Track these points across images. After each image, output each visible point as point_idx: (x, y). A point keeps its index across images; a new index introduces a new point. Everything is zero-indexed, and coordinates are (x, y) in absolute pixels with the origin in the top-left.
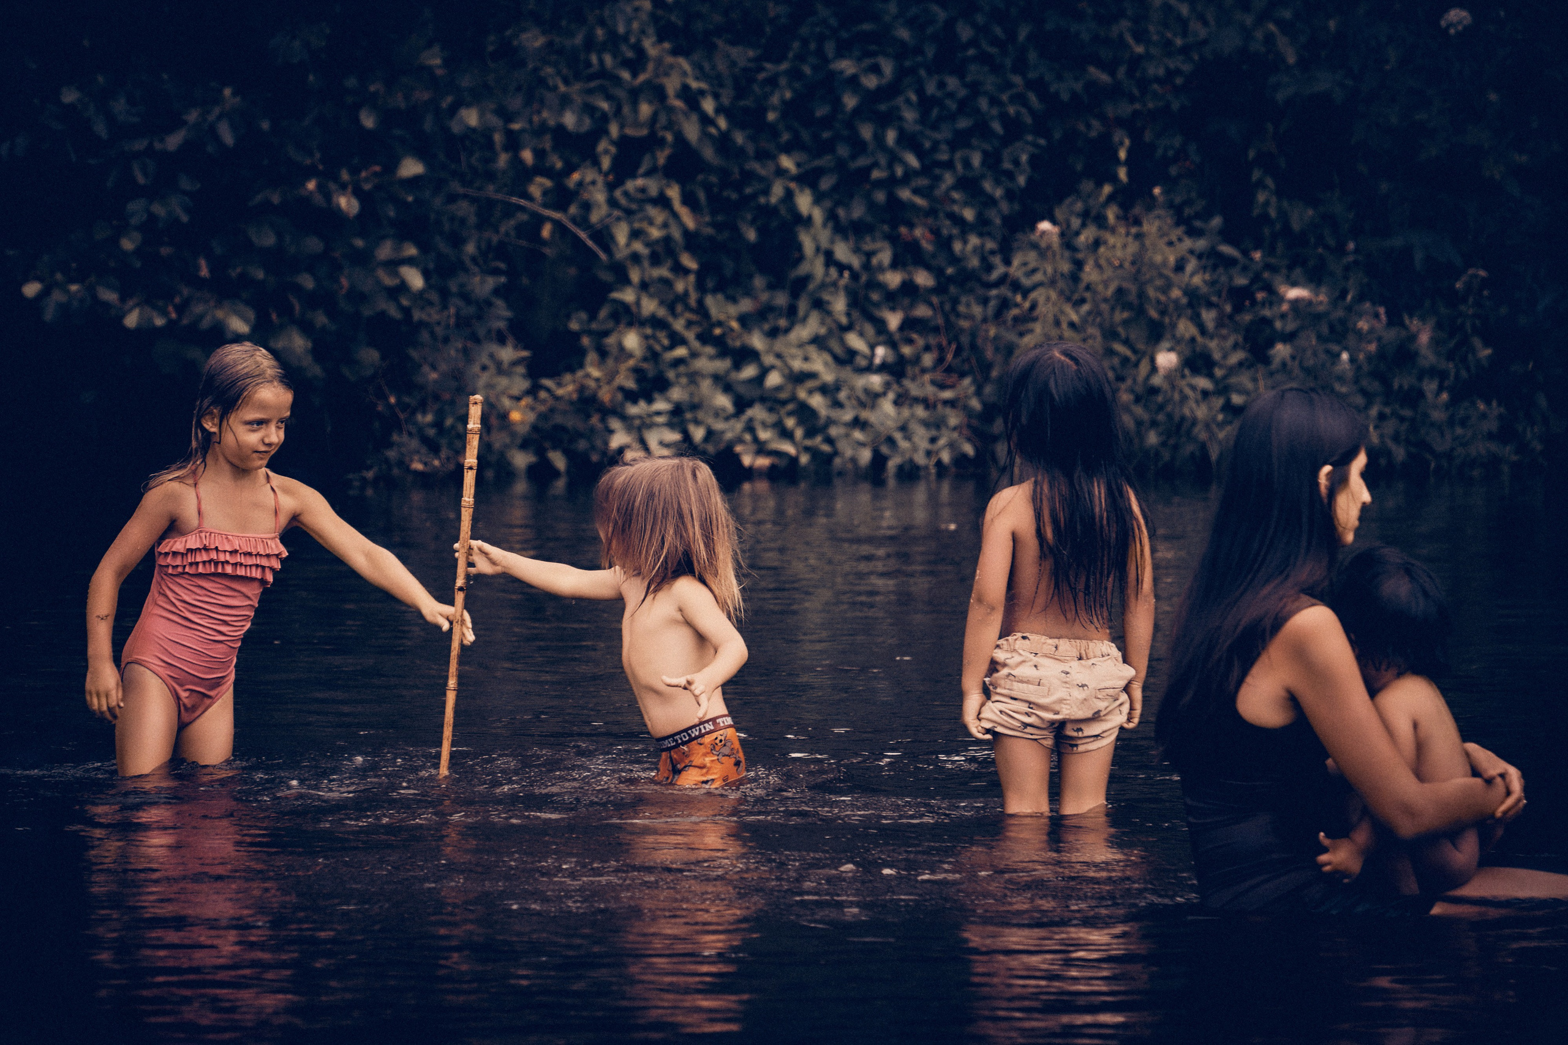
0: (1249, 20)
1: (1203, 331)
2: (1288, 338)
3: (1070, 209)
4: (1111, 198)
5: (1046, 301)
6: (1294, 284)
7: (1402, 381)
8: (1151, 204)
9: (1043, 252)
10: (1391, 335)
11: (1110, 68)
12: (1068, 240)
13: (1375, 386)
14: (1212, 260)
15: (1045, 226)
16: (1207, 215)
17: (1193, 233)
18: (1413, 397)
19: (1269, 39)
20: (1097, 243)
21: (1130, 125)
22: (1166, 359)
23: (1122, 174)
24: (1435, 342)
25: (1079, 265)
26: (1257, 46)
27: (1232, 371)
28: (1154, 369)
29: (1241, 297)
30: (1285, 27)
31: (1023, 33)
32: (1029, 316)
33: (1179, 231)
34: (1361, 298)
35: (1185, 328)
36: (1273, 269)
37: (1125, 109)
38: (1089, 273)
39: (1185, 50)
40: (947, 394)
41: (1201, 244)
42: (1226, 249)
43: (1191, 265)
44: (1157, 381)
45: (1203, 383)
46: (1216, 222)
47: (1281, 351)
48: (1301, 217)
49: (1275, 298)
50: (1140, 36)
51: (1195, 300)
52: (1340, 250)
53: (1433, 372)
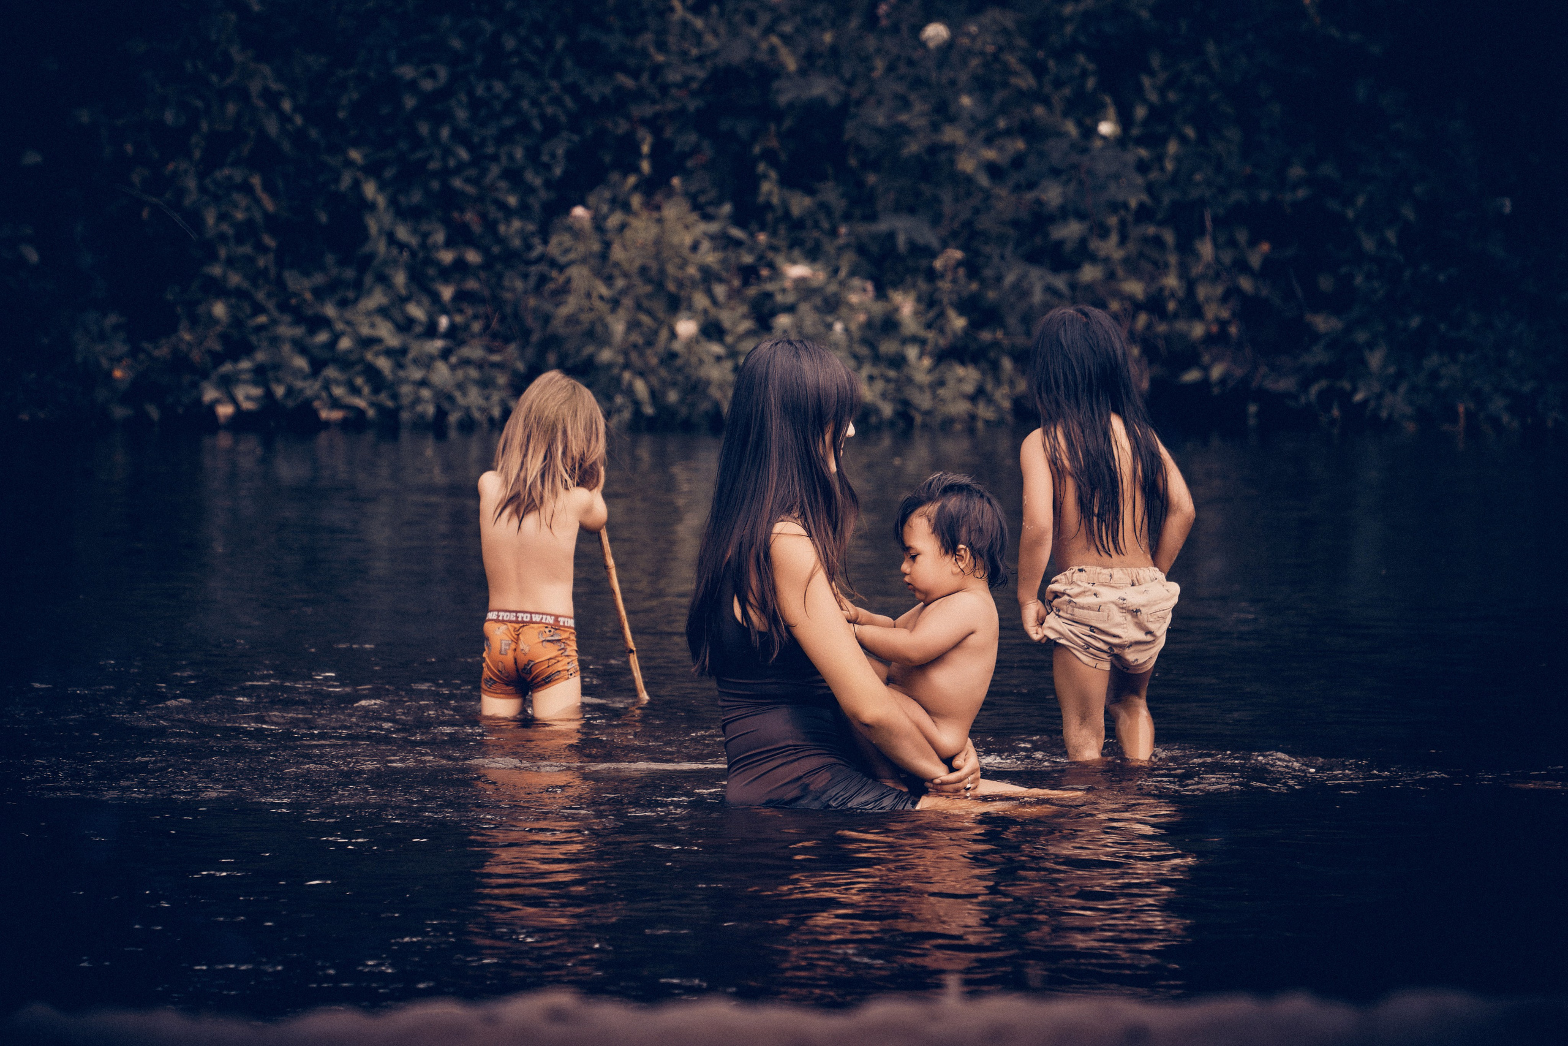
0: (754, 33)
1: (714, 302)
2: (790, 309)
3: (600, 196)
4: (636, 188)
5: (579, 275)
6: (794, 262)
7: (888, 347)
8: (670, 193)
9: (576, 233)
10: (878, 308)
11: (635, 74)
12: (598, 224)
13: (864, 351)
14: (724, 242)
15: (579, 211)
16: (718, 202)
17: (707, 217)
18: (898, 362)
19: (773, 50)
20: (623, 227)
21: (653, 124)
22: (686, 327)
23: (645, 166)
24: (916, 313)
25: (607, 245)
26: (762, 56)
27: (742, 337)
28: (673, 335)
29: (749, 274)
30: (786, 39)
31: (560, 42)
32: (565, 290)
33: (694, 217)
34: (852, 273)
35: (701, 301)
36: (774, 248)
37: (647, 110)
38: (618, 253)
39: (700, 59)
40: (496, 358)
41: (714, 227)
42: (737, 233)
43: (705, 245)
44: (677, 346)
45: (717, 349)
46: (727, 208)
47: (783, 321)
48: (800, 204)
49: (776, 273)
50: (661, 46)
51: (708, 277)
52: (834, 233)
53: (915, 339)
